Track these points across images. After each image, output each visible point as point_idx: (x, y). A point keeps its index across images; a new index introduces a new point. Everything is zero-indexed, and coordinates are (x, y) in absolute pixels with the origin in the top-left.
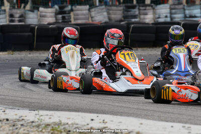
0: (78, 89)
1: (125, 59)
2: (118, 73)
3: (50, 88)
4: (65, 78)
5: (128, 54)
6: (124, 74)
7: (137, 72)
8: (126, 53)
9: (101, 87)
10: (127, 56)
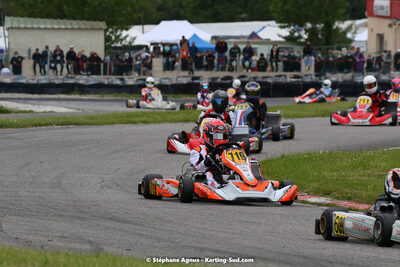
0: (177, 196)
1: (233, 160)
2: (225, 177)
3: (140, 193)
4: (159, 182)
5: (236, 154)
6: (232, 178)
7: (249, 175)
8: (234, 153)
9: (205, 194)
10: (235, 156)
